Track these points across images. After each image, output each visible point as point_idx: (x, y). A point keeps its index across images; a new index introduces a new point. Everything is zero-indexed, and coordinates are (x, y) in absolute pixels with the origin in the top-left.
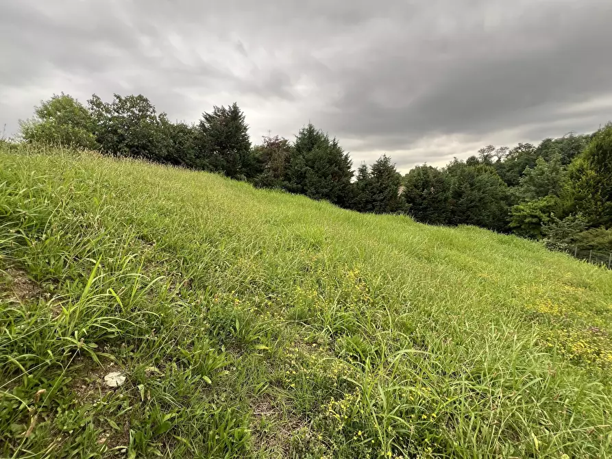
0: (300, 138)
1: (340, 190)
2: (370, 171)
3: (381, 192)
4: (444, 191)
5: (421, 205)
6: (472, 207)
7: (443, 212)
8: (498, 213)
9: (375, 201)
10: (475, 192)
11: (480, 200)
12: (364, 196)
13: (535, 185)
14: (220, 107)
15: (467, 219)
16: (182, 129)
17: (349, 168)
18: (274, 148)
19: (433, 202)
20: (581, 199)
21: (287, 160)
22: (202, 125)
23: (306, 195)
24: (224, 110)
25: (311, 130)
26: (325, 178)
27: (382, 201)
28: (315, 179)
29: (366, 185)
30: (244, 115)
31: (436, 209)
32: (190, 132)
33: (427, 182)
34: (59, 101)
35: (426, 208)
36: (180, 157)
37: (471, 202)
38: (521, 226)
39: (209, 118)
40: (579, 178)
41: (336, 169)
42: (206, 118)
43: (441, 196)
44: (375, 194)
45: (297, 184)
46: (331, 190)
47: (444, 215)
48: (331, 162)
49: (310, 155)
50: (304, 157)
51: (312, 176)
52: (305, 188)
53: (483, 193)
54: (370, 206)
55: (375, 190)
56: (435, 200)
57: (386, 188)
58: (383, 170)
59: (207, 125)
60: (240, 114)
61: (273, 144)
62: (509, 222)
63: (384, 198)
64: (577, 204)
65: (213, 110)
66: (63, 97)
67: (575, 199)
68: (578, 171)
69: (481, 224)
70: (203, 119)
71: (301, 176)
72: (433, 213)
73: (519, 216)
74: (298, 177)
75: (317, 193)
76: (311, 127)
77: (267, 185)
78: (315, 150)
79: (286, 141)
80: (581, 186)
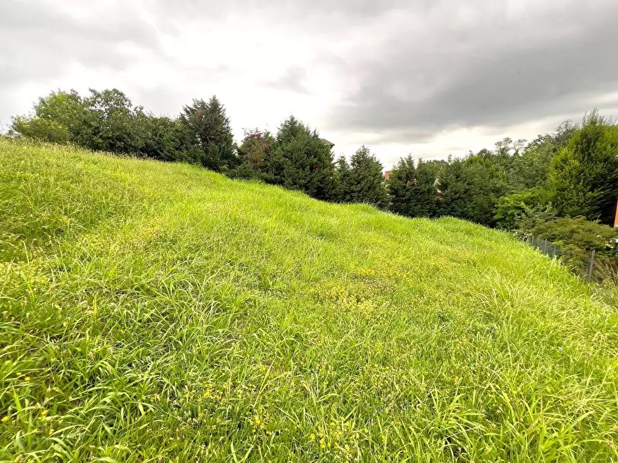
0: (282, 130)
1: (319, 181)
2: (349, 161)
3: (359, 183)
4: (427, 182)
5: (404, 196)
6: (457, 199)
7: (427, 204)
8: (486, 205)
9: (353, 192)
10: (459, 184)
11: (465, 193)
12: (342, 187)
13: (524, 177)
14: (199, 100)
15: (452, 211)
16: (164, 122)
17: (332, 159)
18: (253, 140)
19: (416, 193)
20: (564, 190)
21: (266, 151)
22: (182, 117)
23: (283, 185)
24: (203, 104)
25: (292, 122)
26: (304, 170)
27: (359, 192)
28: (293, 170)
29: (344, 176)
30: (224, 107)
31: (418, 201)
32: (173, 125)
33: (411, 173)
34: (55, 97)
35: (409, 200)
36: (160, 149)
37: (456, 193)
38: (505, 217)
39: (190, 111)
40: (562, 168)
41: (315, 160)
42: (186, 111)
43: (424, 188)
44: (353, 185)
45: (276, 175)
46: (309, 182)
47: (428, 207)
48: (308, 154)
49: (288, 147)
50: (282, 149)
51: (290, 168)
52: (283, 179)
53: (468, 184)
54: (348, 197)
55: (352, 181)
57: (363, 179)
58: (363, 160)
59: (187, 118)
60: (220, 107)
61: (253, 136)
62: (495, 214)
63: (362, 189)
64: (558, 194)
65: (193, 103)
66: (60, 92)
67: (558, 190)
68: (562, 160)
69: (463, 216)
70: (184, 112)
71: (280, 168)
72: (415, 205)
73: (503, 208)
74: (277, 169)
75: (295, 184)
76: (292, 119)
77: (246, 176)
78: (294, 142)
79: (268, 133)
80: (564, 178)
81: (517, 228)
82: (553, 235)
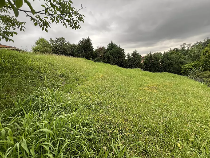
0: (108, 46)
1: (121, 62)
2: (131, 55)
3: (134, 62)
4: (157, 61)
5: (149, 66)
6: (167, 66)
7: (157, 68)
8: (178, 68)
9: (132, 65)
10: (168, 61)
11: (170, 64)
12: (129, 64)
13: (192, 58)
15: (166, 70)
16: (74, 46)
17: (125, 55)
19: (153, 65)
20: (206, 62)
21: (104, 53)
22: (79, 44)
23: (110, 64)
24: (85, 39)
25: (112, 43)
26: (116, 58)
27: (134, 65)
29: (129, 60)
30: (91, 40)
31: (154, 67)
32: (76, 46)
33: (151, 58)
34: (41, 40)
35: (151, 67)
36: (73, 54)
37: (167, 64)
38: (185, 72)
39: (81, 42)
40: (206, 54)
41: (120, 55)
42: (80, 42)
43: (156, 63)
44: (132, 62)
45: (107, 60)
46: (118, 62)
48: (118, 53)
49: (111, 51)
50: (109, 52)
51: (112, 58)
52: (110, 61)
53: (171, 61)
54: (131, 67)
55: (132, 61)
56: (153, 64)
57: (136, 61)
58: (135, 55)
59: (81, 44)
60: (90, 40)
61: (100, 48)
62: (181, 71)
63: (135, 64)
64: (204, 63)
65: (82, 39)
66: (42, 38)
67: (204, 62)
68: (206, 51)
69: (170, 72)
70: (79, 42)
71: (109, 58)
72: (153, 69)
73: (184, 68)
74: (108, 58)
75: (114, 63)
76: (112, 42)
77: (98, 61)
78: (113, 50)
79: (104, 47)
80: (207, 57)
81: (190, 75)
82: (202, 77)
